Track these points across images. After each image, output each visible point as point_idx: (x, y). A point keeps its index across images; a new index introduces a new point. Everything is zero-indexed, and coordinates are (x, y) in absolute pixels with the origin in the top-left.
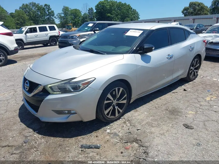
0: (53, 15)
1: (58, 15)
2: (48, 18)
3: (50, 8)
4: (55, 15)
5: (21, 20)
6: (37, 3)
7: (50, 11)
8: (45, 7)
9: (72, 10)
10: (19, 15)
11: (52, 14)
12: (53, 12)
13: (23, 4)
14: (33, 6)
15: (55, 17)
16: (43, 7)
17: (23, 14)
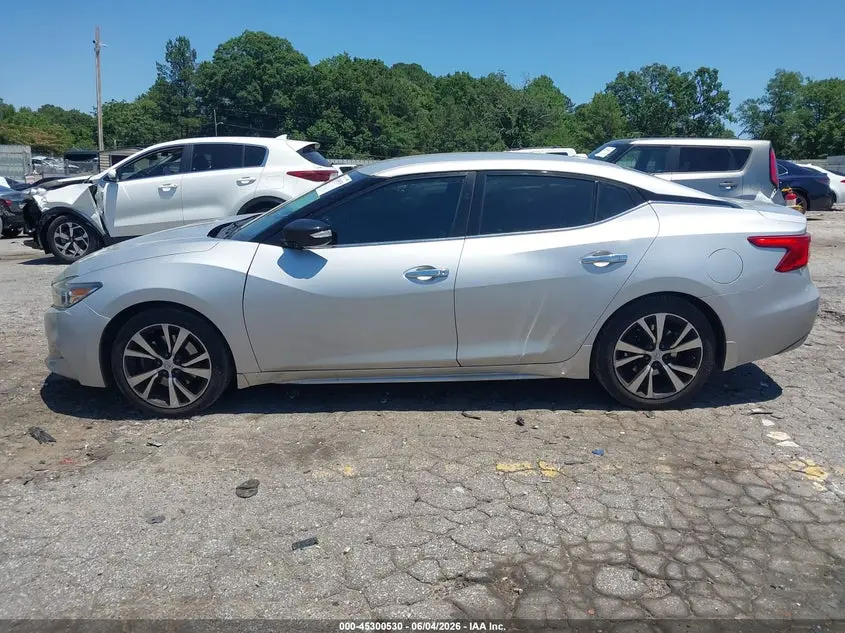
0: (722, 110)
1: (746, 107)
2: (701, 121)
3: (718, 81)
4: (732, 109)
5: (599, 128)
6: (669, 68)
7: (714, 93)
8: (699, 78)
9: (812, 86)
10: (596, 113)
11: (719, 104)
12: (724, 96)
13: (621, 75)
14: (654, 79)
15: (730, 118)
16: (690, 78)
17: (609, 109)
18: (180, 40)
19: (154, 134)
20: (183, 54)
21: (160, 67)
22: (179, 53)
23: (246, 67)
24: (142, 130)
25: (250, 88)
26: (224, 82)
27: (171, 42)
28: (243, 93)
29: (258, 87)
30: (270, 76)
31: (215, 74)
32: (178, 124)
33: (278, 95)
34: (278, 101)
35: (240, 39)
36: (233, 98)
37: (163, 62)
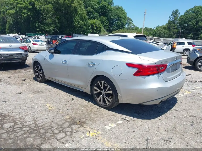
18: (176, 10)
19: (165, 33)
20: (176, 14)
21: (170, 17)
22: (175, 14)
23: (193, 16)
24: (162, 32)
25: (192, 21)
26: (185, 20)
27: (174, 11)
28: (190, 23)
29: (195, 21)
30: (199, 18)
31: (183, 18)
32: (171, 31)
33: (200, 23)
34: (200, 25)
35: (193, 8)
36: (187, 24)
37: (171, 16)
